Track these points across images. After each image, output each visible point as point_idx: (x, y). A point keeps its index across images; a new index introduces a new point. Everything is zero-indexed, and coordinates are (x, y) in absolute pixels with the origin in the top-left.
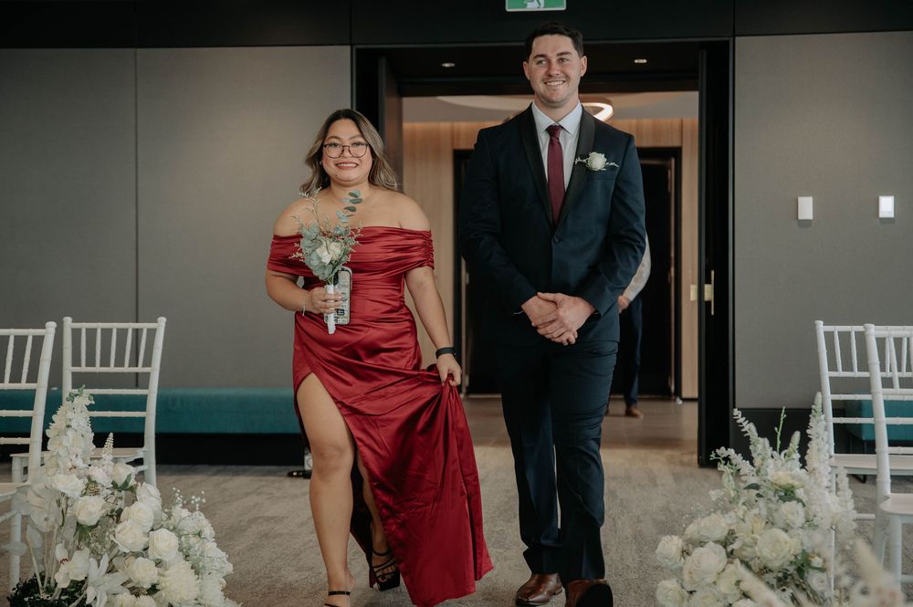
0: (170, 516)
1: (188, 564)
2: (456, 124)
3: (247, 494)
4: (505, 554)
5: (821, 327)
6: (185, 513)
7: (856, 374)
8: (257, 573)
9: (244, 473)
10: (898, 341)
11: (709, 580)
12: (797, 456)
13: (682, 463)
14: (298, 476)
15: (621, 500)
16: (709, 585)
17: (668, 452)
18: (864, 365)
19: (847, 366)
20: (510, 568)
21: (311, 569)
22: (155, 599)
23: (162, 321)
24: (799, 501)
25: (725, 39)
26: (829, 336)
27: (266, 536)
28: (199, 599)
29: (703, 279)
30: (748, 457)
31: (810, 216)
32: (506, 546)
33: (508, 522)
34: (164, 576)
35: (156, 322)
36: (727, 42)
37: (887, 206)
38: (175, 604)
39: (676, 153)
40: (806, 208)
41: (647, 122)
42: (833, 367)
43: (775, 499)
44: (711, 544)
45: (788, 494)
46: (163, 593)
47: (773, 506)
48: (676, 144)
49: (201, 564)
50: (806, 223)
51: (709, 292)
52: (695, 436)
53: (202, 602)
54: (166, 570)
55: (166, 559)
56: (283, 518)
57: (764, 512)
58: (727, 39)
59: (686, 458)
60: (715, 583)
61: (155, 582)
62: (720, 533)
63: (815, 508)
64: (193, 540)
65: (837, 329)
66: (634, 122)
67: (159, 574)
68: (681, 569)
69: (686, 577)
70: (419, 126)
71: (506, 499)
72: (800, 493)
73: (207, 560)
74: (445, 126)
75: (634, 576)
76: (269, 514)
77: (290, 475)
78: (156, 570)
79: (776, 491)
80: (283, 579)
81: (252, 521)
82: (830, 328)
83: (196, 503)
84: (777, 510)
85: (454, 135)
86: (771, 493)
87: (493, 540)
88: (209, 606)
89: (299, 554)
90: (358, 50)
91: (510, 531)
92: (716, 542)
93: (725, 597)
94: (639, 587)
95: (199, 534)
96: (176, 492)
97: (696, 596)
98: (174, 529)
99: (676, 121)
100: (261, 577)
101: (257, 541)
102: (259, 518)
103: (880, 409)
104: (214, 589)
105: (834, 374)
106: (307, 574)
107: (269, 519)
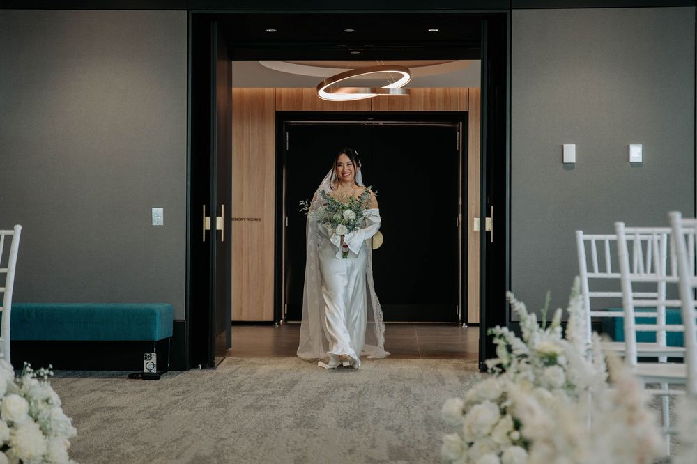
0: (21, 385)
1: (37, 425)
2: (278, 90)
3: (93, 391)
4: (315, 432)
5: (581, 236)
6: (35, 382)
7: (610, 275)
8: (98, 447)
9: (90, 376)
10: (644, 243)
11: (485, 431)
12: (559, 329)
13: (466, 369)
14: (137, 378)
15: (415, 394)
16: (484, 436)
17: (455, 361)
18: (616, 268)
19: (602, 269)
20: (318, 442)
21: (146, 444)
22: (7, 456)
23: (18, 228)
24: (560, 366)
25: (502, 11)
26: (587, 243)
27: (108, 420)
28: (46, 457)
29: (484, 214)
30: (519, 334)
31: (574, 161)
32: (316, 427)
33: (318, 409)
34: (14, 435)
35: (13, 229)
36: (506, 14)
37: (636, 153)
38: (24, 460)
39: (463, 117)
40: (571, 153)
41: (439, 90)
42: (590, 269)
43: (540, 365)
44: (487, 402)
45: (551, 360)
46: (14, 450)
47: (539, 371)
48: (464, 109)
49: (48, 426)
50: (570, 166)
51: (489, 223)
52: (477, 351)
53: (49, 459)
54: (16, 429)
55: (16, 420)
56: (124, 407)
57: (532, 378)
58: (505, 11)
59: (470, 366)
60: (489, 434)
61: (7, 439)
62: (495, 394)
63: (574, 371)
64: (41, 406)
65: (593, 238)
66: (429, 90)
67: (11, 434)
68: (461, 425)
69: (466, 430)
70: (246, 90)
71: (317, 394)
72: (561, 360)
73: (53, 423)
74: (268, 91)
75: (423, 448)
76: (111, 405)
77: (131, 377)
78: (8, 430)
79: (542, 358)
80: (122, 451)
81: (95, 410)
82: (588, 237)
83: (44, 375)
84: (542, 374)
85: (277, 99)
86: (537, 361)
87: (305, 422)
88: (55, 463)
89: (136, 434)
90: (193, 14)
91: (320, 416)
92: (492, 401)
93: (498, 446)
94: (427, 455)
95: (47, 401)
96: (27, 366)
97: (474, 447)
98: (25, 396)
99: (464, 90)
100: (102, 449)
101: (100, 424)
102: (103, 407)
103: (628, 287)
104: (60, 450)
105: (591, 275)
106: (142, 447)
107: (111, 408)
